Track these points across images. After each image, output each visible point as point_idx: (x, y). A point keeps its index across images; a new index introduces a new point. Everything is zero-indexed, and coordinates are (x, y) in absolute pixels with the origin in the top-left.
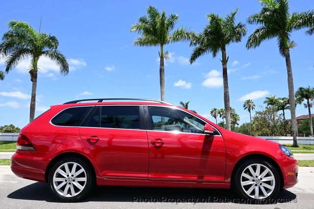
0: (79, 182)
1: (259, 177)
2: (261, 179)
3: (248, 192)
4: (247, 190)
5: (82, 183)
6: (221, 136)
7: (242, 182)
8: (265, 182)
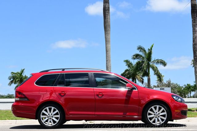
0: (55, 118)
1: (158, 113)
2: (159, 114)
3: (151, 121)
4: (151, 120)
5: (57, 118)
6: (137, 90)
7: (148, 116)
8: (161, 115)
